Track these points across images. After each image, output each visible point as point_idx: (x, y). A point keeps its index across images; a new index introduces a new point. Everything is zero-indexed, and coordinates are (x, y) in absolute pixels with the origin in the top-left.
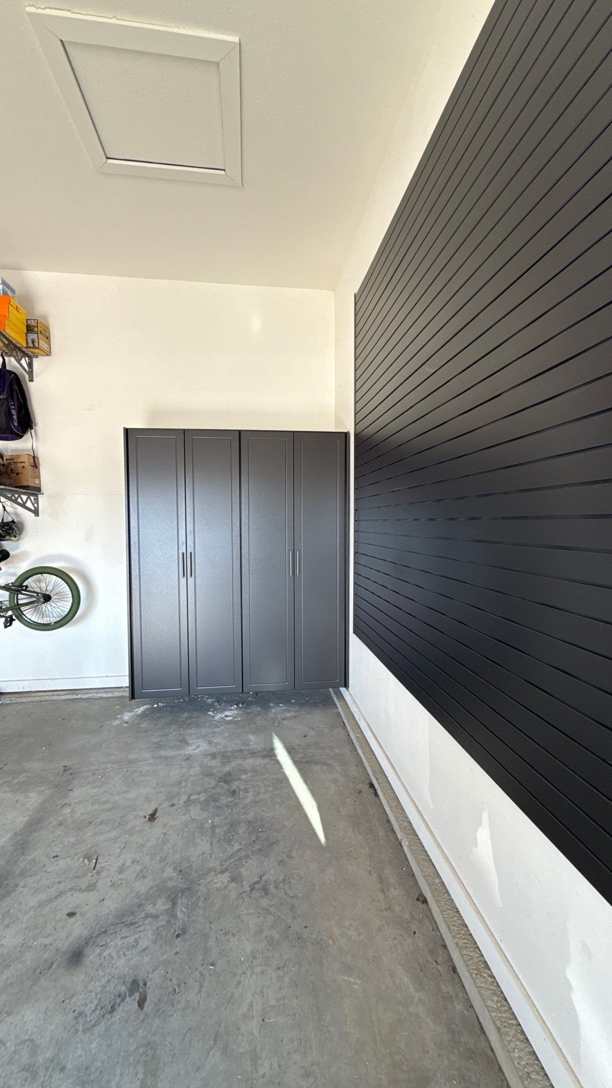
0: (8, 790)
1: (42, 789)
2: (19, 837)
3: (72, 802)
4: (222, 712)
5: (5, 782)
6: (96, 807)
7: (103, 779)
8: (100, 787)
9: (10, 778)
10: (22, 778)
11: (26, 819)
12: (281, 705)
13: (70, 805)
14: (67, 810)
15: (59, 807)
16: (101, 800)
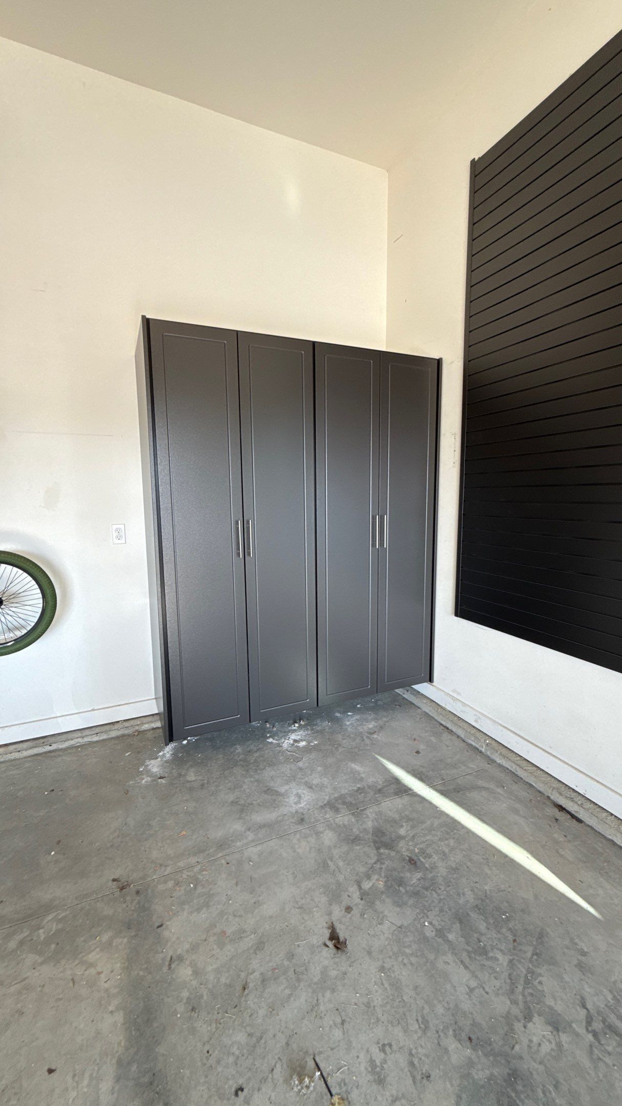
0: (40, 960)
1: (105, 937)
2: (134, 1068)
3: (179, 951)
4: (285, 736)
5: (22, 943)
6: (230, 949)
7: (200, 890)
8: (207, 905)
9: (26, 933)
10: (50, 924)
11: (119, 1017)
12: (349, 714)
13: (180, 959)
14: (184, 973)
15: (165, 969)
16: (229, 931)
